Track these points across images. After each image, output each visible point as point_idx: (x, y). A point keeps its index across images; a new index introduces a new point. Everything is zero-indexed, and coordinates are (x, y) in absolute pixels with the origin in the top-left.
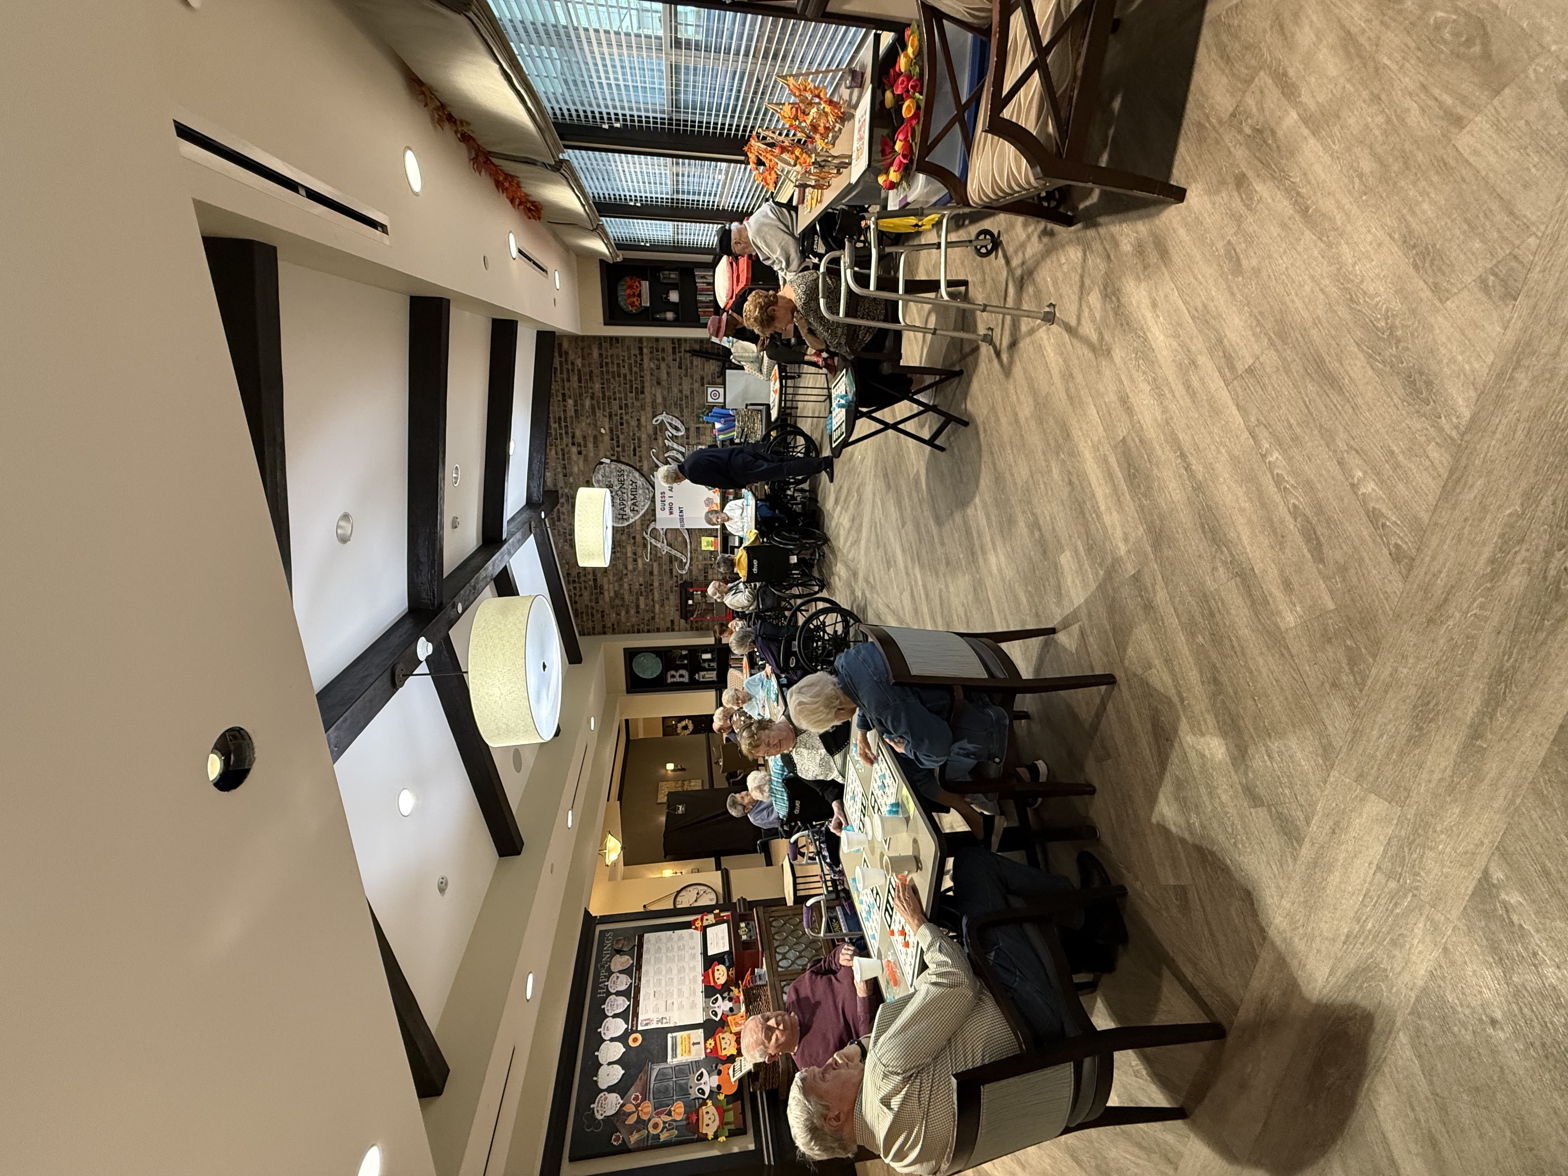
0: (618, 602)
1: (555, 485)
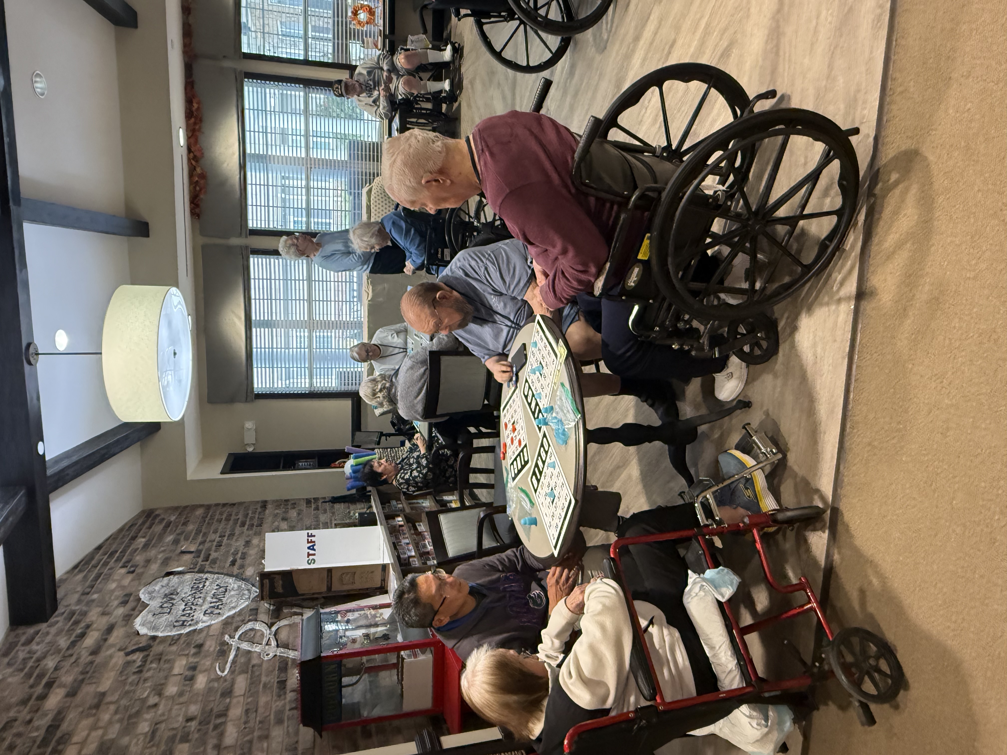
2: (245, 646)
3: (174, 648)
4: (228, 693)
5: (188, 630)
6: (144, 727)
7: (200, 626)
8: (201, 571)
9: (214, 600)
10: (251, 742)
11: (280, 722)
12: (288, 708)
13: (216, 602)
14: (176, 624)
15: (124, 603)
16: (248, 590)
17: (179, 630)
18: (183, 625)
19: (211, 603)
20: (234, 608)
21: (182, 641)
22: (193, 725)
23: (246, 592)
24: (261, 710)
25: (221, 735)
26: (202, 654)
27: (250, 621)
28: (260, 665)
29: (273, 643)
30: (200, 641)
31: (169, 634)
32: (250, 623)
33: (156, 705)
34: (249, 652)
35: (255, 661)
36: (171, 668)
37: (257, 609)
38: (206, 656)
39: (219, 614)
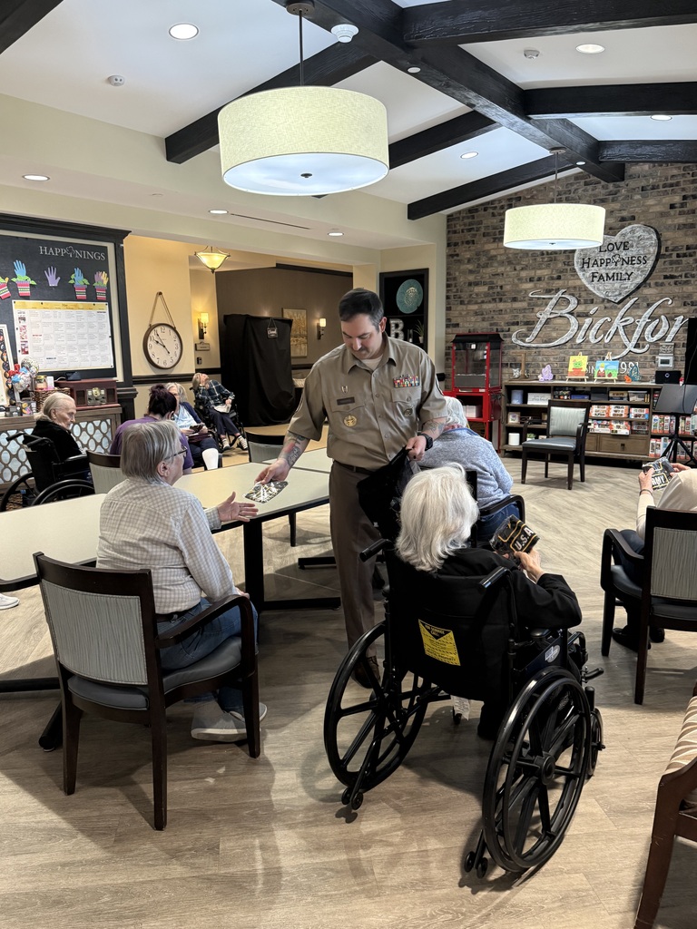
0: (484, 259)
1: (631, 177)
2: (554, 301)
3: (560, 265)
4: (515, 300)
5: (577, 267)
6: (501, 269)
7: (580, 274)
8: (658, 256)
9: (610, 275)
10: (482, 314)
11: (491, 325)
12: (499, 327)
13: (608, 276)
14: (586, 260)
15: (623, 219)
16: (620, 294)
17: (577, 263)
18: (584, 263)
19: (607, 274)
20: (598, 289)
21: (566, 267)
22: (499, 289)
23: (617, 293)
24: (500, 316)
25: (490, 302)
26: (551, 282)
27: (579, 301)
28: (532, 312)
29: (552, 316)
30: (562, 278)
31: (575, 258)
32: (576, 302)
33: (515, 270)
34: (547, 305)
35: (537, 309)
36: (540, 269)
37: (592, 303)
38: (548, 283)
39: (593, 281)
